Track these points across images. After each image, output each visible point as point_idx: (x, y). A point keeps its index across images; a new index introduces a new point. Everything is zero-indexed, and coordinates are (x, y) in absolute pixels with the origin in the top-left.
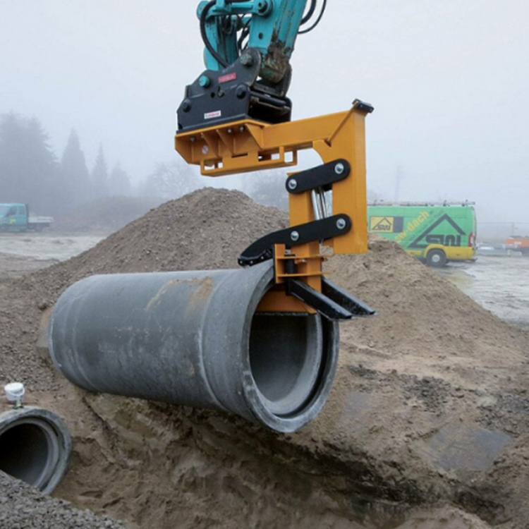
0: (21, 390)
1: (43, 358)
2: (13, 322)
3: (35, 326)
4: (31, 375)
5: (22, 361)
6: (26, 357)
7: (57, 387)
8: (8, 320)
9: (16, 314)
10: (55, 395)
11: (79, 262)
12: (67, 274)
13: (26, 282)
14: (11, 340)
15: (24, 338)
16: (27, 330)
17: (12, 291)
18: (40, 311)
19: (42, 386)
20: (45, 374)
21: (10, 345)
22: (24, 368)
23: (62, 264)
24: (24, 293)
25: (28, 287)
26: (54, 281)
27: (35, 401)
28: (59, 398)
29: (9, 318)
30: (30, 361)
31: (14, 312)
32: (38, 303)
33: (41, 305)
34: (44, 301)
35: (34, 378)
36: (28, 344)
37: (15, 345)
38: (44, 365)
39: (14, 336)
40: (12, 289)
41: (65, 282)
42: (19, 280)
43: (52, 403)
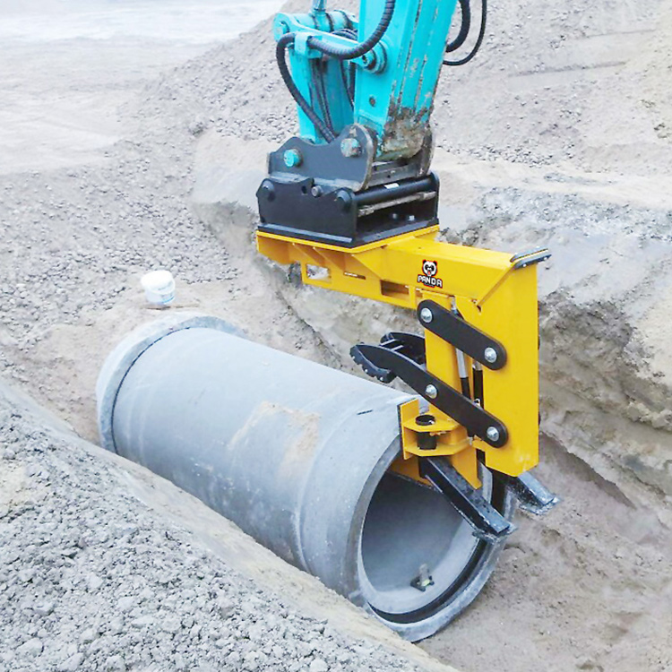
0: (170, 284)
1: (206, 223)
2: (147, 160)
3: (188, 165)
4: (187, 254)
5: (170, 230)
6: (177, 222)
7: (231, 274)
8: (139, 157)
9: (151, 145)
10: (230, 288)
11: (254, 42)
12: (236, 65)
13: (164, 84)
14: (149, 193)
15: (170, 188)
16: (173, 174)
17: (144, 103)
18: (193, 137)
19: (207, 271)
20: (210, 251)
21: (146, 201)
22: (173, 242)
23: (224, 48)
24: (164, 105)
25: (170, 95)
26: (213, 80)
27: (194, 302)
28: (236, 293)
29: (140, 152)
30: (183, 228)
31: (148, 142)
32: (188, 122)
33: (193, 126)
34: (198, 119)
35: (194, 259)
36: (178, 198)
37: (154, 202)
38: (208, 234)
39: (153, 185)
40: (144, 100)
41: (232, 80)
42: (154, 82)
43: (227, 302)
